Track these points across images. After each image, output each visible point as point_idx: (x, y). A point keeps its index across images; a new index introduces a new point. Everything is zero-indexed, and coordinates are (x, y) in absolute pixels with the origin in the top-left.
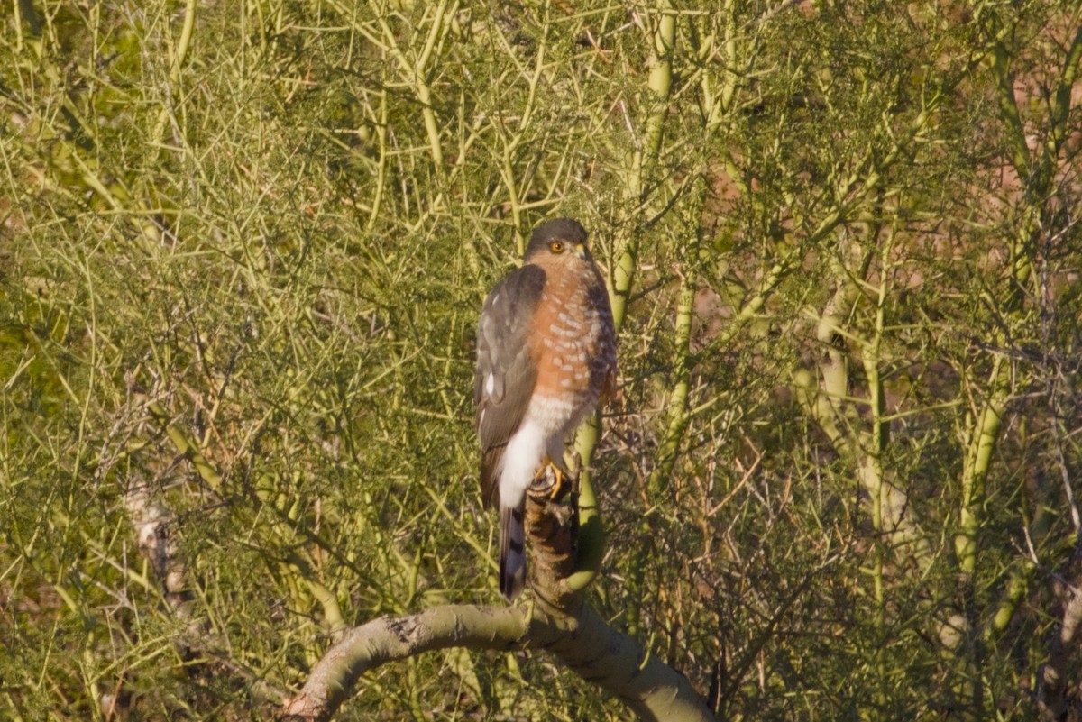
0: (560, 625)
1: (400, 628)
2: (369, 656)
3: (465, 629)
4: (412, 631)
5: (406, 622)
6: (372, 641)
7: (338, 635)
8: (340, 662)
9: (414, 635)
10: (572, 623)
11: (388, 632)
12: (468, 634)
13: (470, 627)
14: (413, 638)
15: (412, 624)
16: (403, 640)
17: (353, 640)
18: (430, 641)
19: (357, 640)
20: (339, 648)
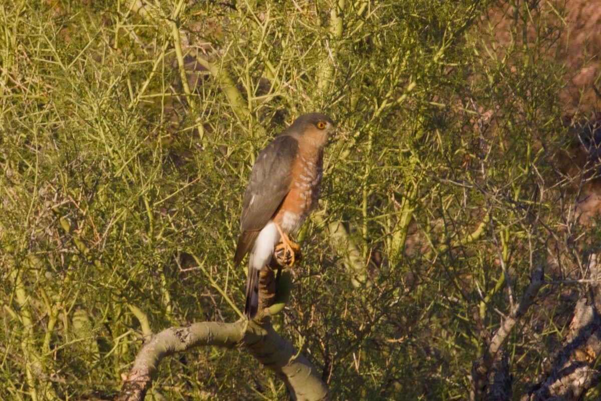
0: (258, 333)
1: (180, 335)
2: (166, 350)
3: (213, 336)
4: (186, 336)
5: (183, 331)
6: (167, 342)
7: (148, 338)
8: (152, 353)
9: (188, 338)
10: (264, 332)
11: (174, 337)
12: (214, 338)
13: (215, 334)
14: (188, 340)
15: (187, 333)
16: (183, 341)
17: (156, 341)
18: (196, 342)
19: (159, 341)
20: (150, 345)
